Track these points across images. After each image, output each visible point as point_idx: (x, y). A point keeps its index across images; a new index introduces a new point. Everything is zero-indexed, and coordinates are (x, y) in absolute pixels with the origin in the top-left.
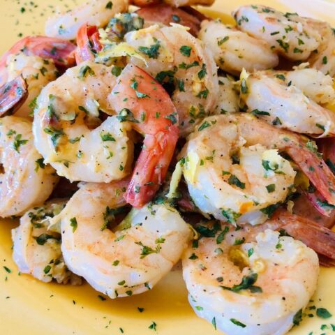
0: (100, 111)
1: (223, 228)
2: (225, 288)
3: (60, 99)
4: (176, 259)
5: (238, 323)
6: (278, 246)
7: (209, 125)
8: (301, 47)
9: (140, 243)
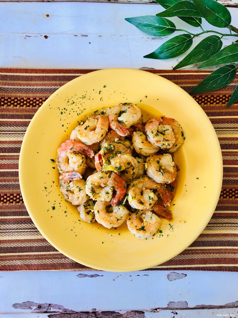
1: (138, 211)
2: (137, 230)
3: (94, 185)
4: (125, 220)
6: (151, 218)
7: (135, 186)
9: (116, 218)
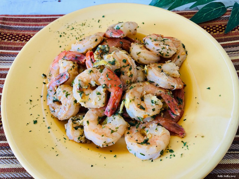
0: (96, 84)
1: (138, 123)
2: (138, 143)
3: (82, 81)
4: (122, 134)
5: (142, 154)
6: (156, 129)
7: (133, 88)
8: (168, 54)
9: (110, 129)
